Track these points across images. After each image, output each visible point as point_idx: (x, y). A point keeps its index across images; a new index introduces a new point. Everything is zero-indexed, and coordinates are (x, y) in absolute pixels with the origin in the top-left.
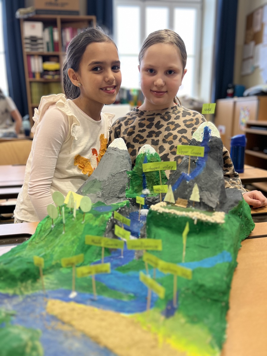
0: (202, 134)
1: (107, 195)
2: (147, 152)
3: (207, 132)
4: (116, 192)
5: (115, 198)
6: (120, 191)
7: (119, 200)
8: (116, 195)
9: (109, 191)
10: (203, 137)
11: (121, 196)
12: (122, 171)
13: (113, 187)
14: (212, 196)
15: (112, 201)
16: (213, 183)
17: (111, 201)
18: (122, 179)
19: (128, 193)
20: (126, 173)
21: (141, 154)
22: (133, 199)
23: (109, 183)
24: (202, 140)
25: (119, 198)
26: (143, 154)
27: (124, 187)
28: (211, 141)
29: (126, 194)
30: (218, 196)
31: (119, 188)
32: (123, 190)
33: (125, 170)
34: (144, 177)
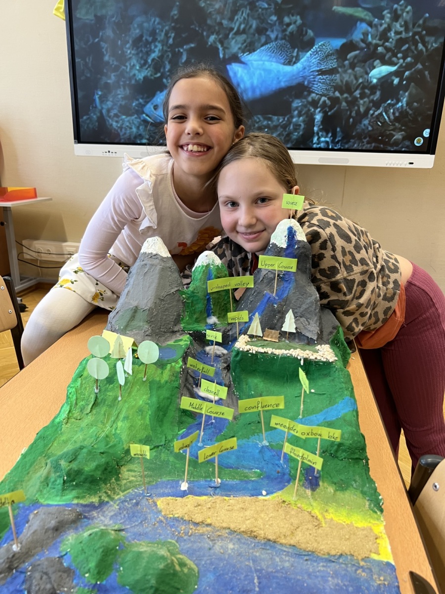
0: (285, 236)
1: (157, 331)
2: (211, 262)
3: (291, 233)
4: (169, 324)
5: (169, 334)
6: (174, 322)
7: (174, 336)
8: (170, 328)
9: (159, 324)
10: (287, 241)
11: (176, 329)
12: (173, 291)
13: (165, 317)
14: (309, 324)
15: (166, 338)
16: (308, 306)
17: (164, 338)
18: (175, 303)
19: (184, 323)
20: (178, 293)
21: (203, 266)
22: (194, 332)
23: (158, 312)
24: (286, 245)
25: (174, 332)
26: (206, 266)
27: (179, 315)
28: (298, 248)
29: (182, 325)
30: (318, 324)
31: (172, 318)
32: (178, 321)
33: (176, 289)
34: (208, 300)
